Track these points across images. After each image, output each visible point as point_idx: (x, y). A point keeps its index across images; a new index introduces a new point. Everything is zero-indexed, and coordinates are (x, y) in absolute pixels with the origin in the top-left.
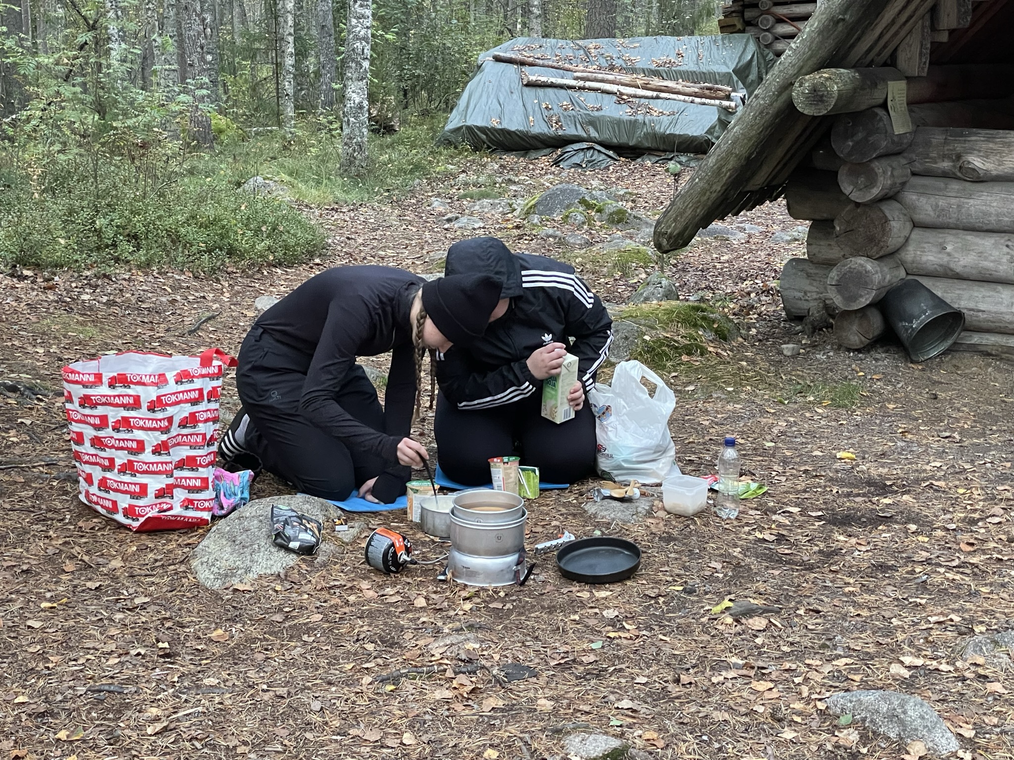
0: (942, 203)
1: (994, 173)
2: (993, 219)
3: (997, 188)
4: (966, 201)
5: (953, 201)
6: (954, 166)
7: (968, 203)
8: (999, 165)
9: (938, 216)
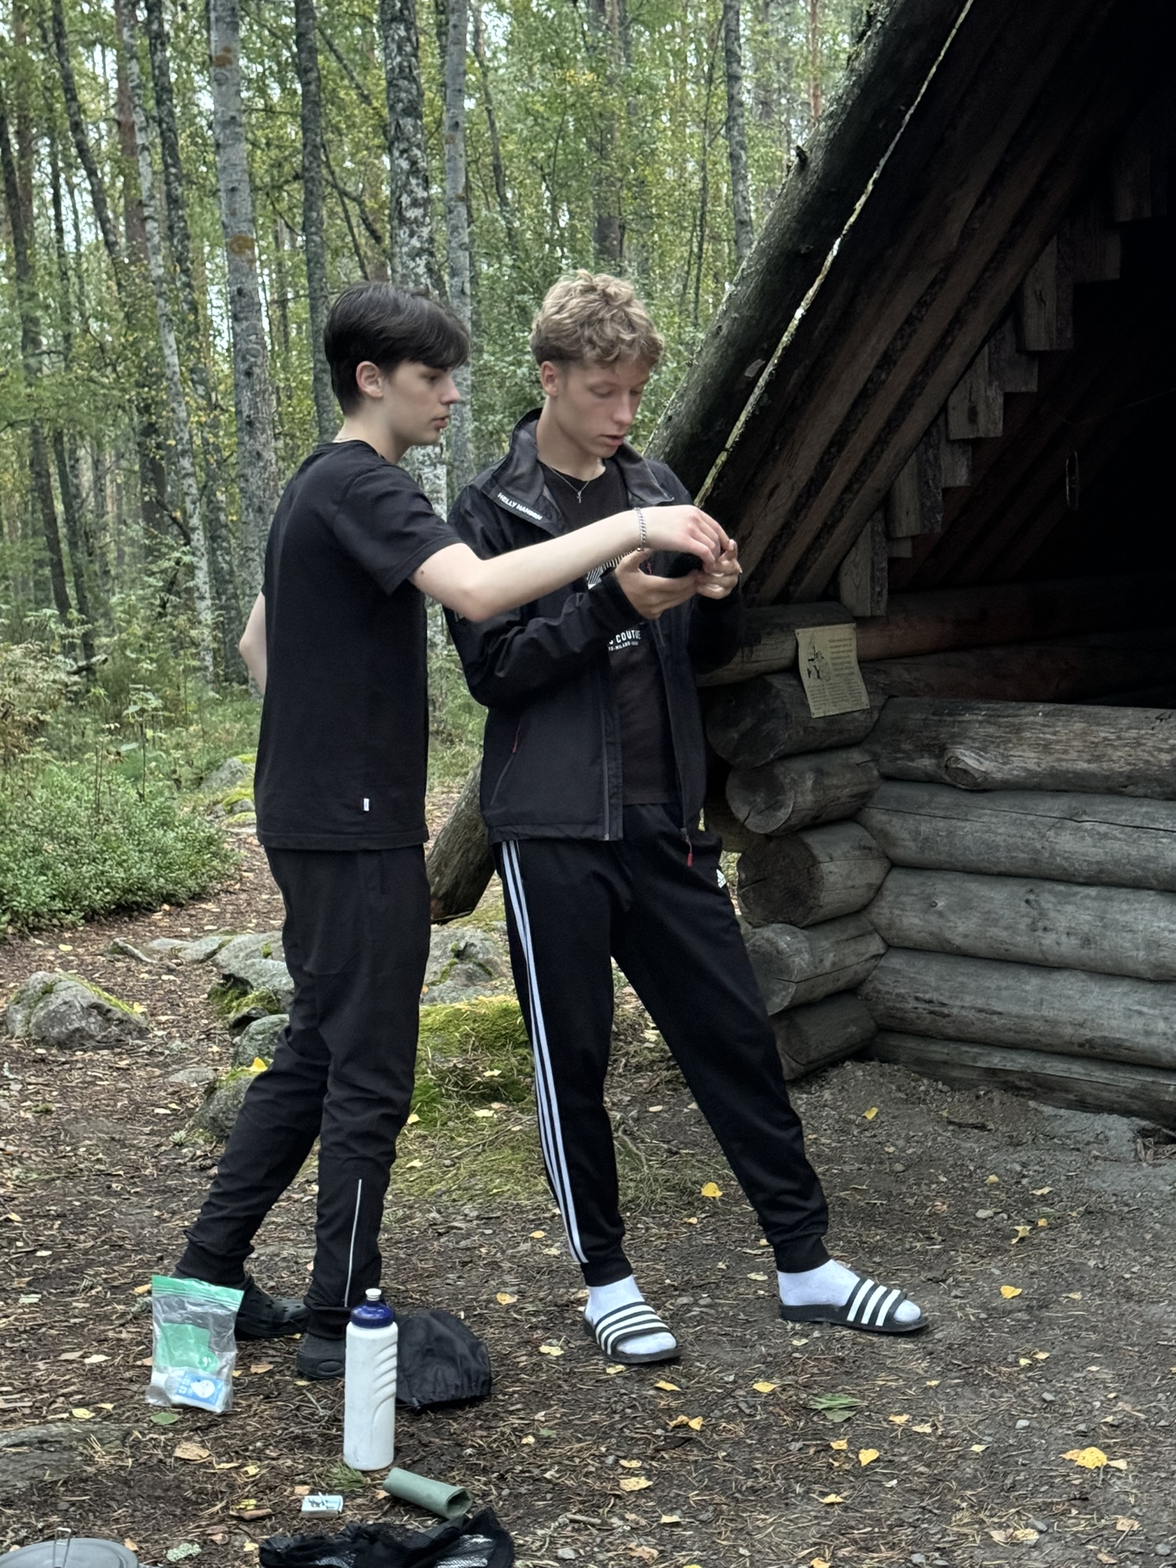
0: (925, 828)
1: (999, 776)
2: (1002, 855)
3: (1005, 803)
4: (960, 824)
5: (941, 824)
6: (938, 765)
7: (963, 828)
8: (1004, 764)
9: (922, 850)
